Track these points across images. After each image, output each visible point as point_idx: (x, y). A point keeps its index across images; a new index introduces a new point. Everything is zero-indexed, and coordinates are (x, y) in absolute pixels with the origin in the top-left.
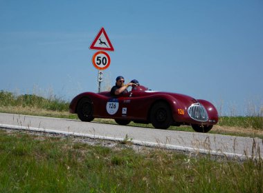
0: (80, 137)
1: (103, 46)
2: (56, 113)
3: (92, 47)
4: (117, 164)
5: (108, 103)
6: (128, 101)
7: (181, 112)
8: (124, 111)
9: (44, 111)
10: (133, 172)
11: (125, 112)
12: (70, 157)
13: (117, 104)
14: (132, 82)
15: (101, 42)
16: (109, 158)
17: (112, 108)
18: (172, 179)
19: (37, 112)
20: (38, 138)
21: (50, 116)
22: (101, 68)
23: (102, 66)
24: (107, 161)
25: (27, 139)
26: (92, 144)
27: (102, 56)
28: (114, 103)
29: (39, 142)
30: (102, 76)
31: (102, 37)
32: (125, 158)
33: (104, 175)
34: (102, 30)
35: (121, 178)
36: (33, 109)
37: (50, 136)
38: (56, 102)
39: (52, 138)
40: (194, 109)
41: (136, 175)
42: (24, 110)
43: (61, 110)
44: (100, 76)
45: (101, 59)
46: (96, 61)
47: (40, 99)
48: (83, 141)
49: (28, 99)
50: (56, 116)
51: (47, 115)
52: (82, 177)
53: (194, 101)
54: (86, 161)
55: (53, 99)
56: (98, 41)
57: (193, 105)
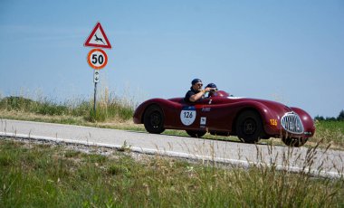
0: (74, 144)
1: (99, 43)
2: (46, 117)
3: (87, 44)
4: (114, 174)
5: (183, 112)
6: (208, 109)
7: (274, 122)
8: (203, 121)
9: (33, 115)
10: (131, 182)
11: (204, 123)
12: (61, 166)
13: (194, 113)
14: (209, 86)
15: (97, 39)
16: (105, 168)
17: (187, 118)
18: (173, 188)
19: (24, 117)
20: (25, 146)
21: (40, 120)
22: (96, 68)
23: (98, 65)
24: (103, 170)
25: (13, 147)
26: (87, 152)
27: (98, 54)
28: (190, 112)
29: (26, 150)
30: (98, 76)
31: (98, 33)
32: (123, 167)
33: (99, 186)
34: (98, 25)
35: (118, 189)
36: (19, 113)
37: (39, 143)
38: (46, 105)
39: (41, 146)
40: (288, 119)
41: (135, 185)
42: (9, 114)
43: (52, 114)
44: (96, 76)
45: (97, 57)
46: (91, 60)
47: (28, 102)
48: (76, 149)
49: (14, 102)
50: (46, 121)
51: (35, 120)
52: (75, 189)
53: (288, 109)
54: (80, 171)
55: (43, 101)
56: (94, 38)
57: (286, 114)
